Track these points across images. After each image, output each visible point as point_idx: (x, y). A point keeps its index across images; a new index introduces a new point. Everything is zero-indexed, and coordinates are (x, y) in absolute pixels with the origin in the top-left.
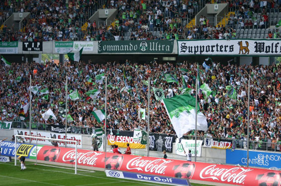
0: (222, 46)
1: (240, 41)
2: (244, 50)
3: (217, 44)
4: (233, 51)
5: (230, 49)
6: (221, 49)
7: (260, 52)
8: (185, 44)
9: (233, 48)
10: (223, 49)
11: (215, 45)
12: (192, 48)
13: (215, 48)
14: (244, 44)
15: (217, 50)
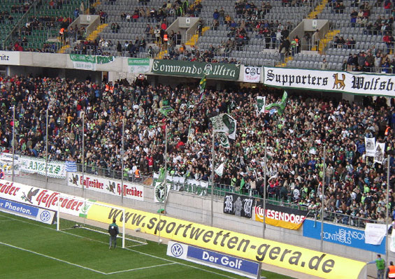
0: (315, 77)
2: (338, 84)
3: (309, 75)
4: (326, 84)
6: (313, 81)
7: (358, 88)
8: (272, 71)
9: (326, 81)
10: (316, 81)
11: (307, 76)
12: (279, 76)
13: (306, 80)
14: (340, 77)
15: (309, 83)
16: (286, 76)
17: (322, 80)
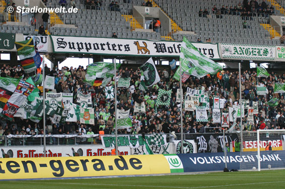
0: (114, 44)
1: (136, 41)
2: (142, 50)
3: (108, 43)
4: (129, 50)
5: (125, 48)
6: (113, 48)
7: (163, 52)
8: (62, 39)
9: (129, 48)
10: (117, 48)
11: (106, 43)
12: (73, 43)
13: (106, 47)
14: (141, 44)
15: (109, 49)
16: (81, 44)
17: (123, 46)
